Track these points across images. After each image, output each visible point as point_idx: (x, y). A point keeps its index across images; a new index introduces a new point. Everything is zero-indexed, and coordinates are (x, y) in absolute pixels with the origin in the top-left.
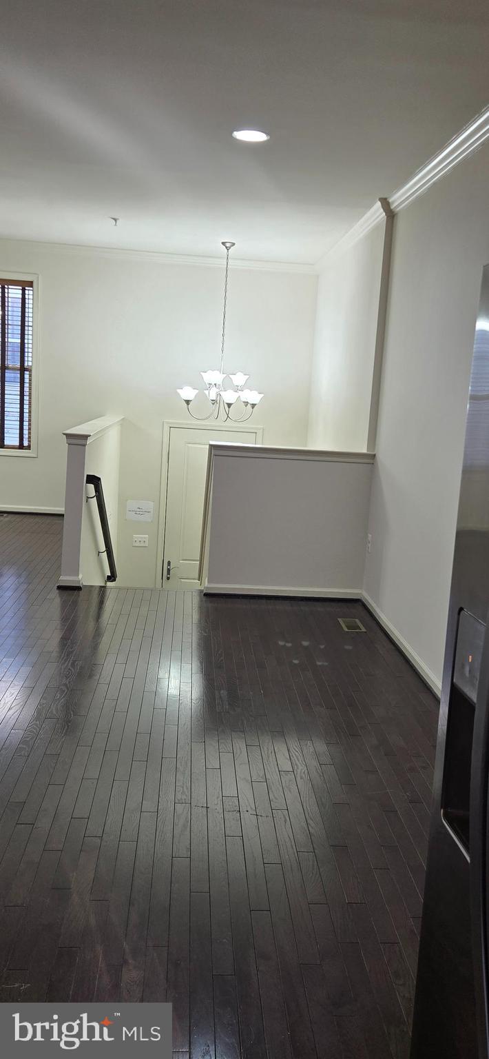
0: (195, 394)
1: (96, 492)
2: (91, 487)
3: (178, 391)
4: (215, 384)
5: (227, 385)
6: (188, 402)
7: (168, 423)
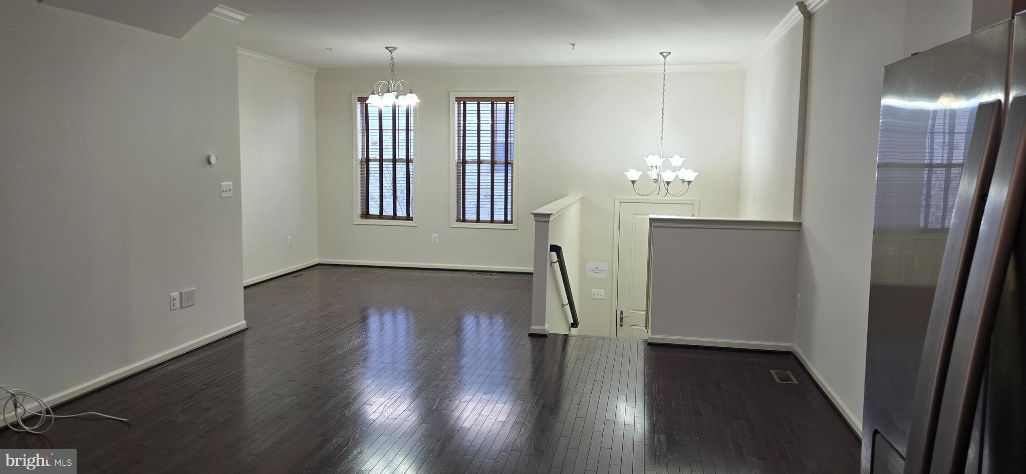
0: (640, 175)
1: (558, 258)
2: (554, 254)
3: (626, 173)
4: (656, 167)
5: (667, 166)
6: (633, 182)
7: (618, 199)
